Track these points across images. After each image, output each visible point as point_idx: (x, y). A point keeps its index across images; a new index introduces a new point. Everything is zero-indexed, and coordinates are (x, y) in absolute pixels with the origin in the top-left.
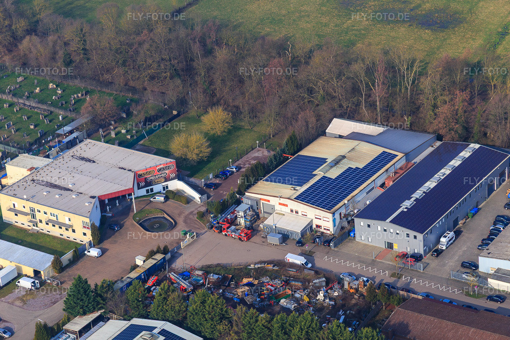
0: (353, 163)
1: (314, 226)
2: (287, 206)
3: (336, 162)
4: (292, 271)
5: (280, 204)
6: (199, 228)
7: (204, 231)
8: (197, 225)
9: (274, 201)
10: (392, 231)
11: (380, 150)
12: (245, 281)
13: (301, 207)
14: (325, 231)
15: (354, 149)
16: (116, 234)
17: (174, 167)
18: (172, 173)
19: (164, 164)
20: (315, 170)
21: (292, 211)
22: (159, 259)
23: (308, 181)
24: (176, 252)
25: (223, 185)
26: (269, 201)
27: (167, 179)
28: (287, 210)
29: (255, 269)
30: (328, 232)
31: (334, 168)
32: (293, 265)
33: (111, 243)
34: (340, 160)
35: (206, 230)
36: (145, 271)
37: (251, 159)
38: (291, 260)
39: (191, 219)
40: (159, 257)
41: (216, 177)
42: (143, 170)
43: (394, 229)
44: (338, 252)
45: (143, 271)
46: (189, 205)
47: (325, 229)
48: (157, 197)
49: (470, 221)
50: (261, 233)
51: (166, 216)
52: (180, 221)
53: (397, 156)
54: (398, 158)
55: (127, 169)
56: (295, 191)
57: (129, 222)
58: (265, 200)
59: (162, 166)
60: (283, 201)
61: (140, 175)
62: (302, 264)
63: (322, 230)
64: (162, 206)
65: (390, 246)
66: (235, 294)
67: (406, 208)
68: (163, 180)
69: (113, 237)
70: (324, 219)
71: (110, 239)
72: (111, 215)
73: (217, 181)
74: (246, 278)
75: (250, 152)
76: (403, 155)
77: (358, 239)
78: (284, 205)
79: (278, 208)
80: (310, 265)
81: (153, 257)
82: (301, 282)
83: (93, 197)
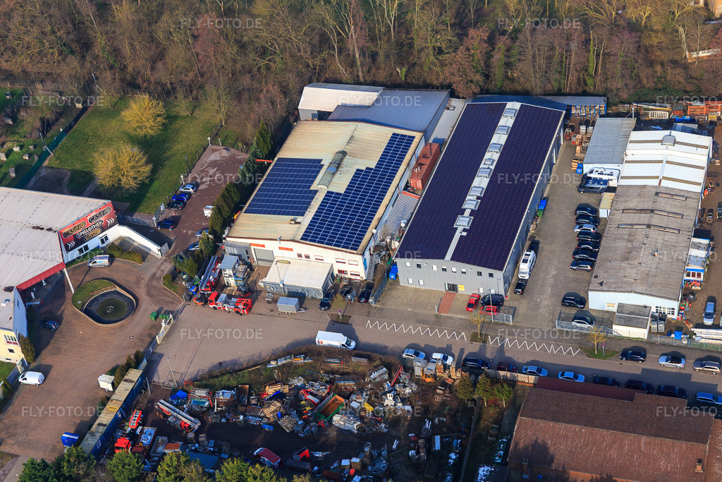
0: (360, 161)
1: (336, 272)
2: (292, 250)
3: (337, 165)
4: (335, 363)
5: (280, 248)
6: (173, 303)
7: (181, 306)
8: (169, 297)
9: (270, 246)
10: (454, 270)
11: (389, 132)
12: (270, 391)
13: (314, 250)
14: (353, 277)
15: (352, 137)
16: (56, 335)
17: (110, 210)
18: (109, 218)
19: (96, 211)
20: (312, 182)
21: (300, 256)
22: (135, 379)
23: (309, 203)
24: (153, 353)
25: (183, 218)
26: (264, 246)
27: (104, 229)
28: (293, 255)
29: (278, 367)
30: (358, 278)
31: (337, 175)
32: (331, 351)
33: (52, 354)
34: (342, 160)
35: (183, 303)
36: (121, 407)
37: (207, 167)
38: (325, 342)
39: (155, 287)
40: (134, 375)
41: (169, 206)
42: (69, 227)
43: (456, 267)
44: (382, 309)
45: (118, 408)
46: (145, 264)
47: (351, 274)
48: (97, 261)
49: (541, 222)
50: (263, 294)
51: (118, 289)
52: (141, 292)
53: (414, 137)
54: (416, 141)
55: (46, 228)
56: (298, 225)
57: (70, 311)
58: (258, 245)
59: (94, 214)
60: (284, 244)
61: (67, 234)
62: (343, 345)
63: (349, 276)
64: (107, 273)
65: (453, 288)
66: (262, 418)
67: (464, 230)
68: (100, 230)
69: (52, 341)
70: (351, 262)
71: (49, 347)
72: (39, 303)
73: (173, 213)
74: (269, 385)
75: (202, 154)
76: (421, 134)
77: (402, 282)
78: (287, 249)
79: (279, 254)
80: (353, 344)
81: (126, 377)
82: (353, 380)
83: (9, 289)
